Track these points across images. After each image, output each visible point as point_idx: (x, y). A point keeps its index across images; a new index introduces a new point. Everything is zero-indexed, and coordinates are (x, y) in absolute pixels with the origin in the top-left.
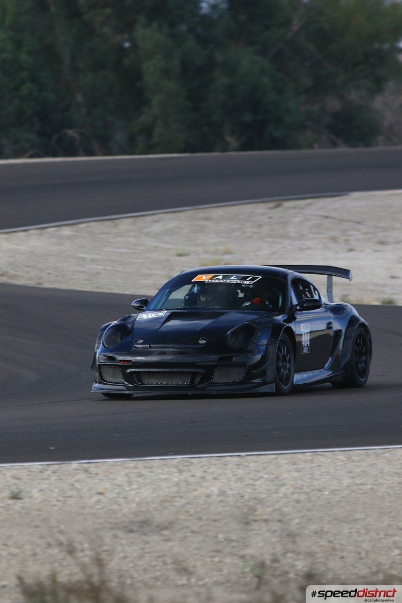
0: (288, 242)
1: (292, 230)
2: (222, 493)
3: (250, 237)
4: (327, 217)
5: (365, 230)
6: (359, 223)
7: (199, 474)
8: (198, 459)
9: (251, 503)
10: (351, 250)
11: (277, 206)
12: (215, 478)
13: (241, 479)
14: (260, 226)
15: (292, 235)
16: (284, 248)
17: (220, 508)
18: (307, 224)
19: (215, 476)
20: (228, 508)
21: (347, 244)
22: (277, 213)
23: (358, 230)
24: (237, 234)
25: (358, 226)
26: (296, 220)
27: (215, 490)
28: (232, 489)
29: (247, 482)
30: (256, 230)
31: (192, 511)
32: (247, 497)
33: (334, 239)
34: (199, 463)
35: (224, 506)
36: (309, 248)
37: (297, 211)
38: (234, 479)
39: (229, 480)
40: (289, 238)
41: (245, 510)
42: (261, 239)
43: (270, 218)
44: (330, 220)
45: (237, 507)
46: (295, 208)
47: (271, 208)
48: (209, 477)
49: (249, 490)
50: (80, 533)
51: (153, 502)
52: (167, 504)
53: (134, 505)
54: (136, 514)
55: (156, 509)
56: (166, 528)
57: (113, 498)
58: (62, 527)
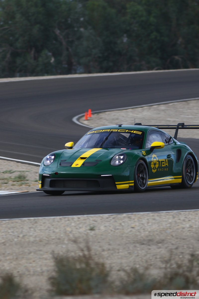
2: (191, 227)
7: (182, 218)
8: (184, 212)
12: (189, 220)
17: (188, 234)
20: (192, 233)
27: (188, 226)
28: (195, 225)
34: (183, 214)
35: (190, 233)
38: (198, 220)
39: (196, 221)
45: (196, 233)
48: (187, 220)
50: (119, 245)
51: (156, 231)
52: (163, 232)
53: (147, 232)
54: (147, 237)
55: (157, 234)
56: (160, 243)
57: (139, 229)
58: (111, 242)
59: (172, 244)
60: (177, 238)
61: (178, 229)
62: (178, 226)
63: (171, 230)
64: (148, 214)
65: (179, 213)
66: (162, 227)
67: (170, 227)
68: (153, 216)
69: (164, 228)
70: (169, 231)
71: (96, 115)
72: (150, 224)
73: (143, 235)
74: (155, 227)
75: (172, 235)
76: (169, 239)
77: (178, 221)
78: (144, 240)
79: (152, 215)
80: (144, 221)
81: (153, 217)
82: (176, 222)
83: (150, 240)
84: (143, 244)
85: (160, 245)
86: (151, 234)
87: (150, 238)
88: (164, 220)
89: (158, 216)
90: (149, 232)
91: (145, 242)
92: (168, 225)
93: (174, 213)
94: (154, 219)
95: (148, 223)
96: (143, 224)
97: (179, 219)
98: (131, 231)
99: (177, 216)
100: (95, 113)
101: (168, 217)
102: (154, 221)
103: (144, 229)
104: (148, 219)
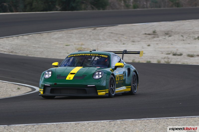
0: (101, 41)
1: (101, 37)
3: (88, 40)
4: (112, 33)
5: (126, 37)
6: (123, 35)
10: (124, 44)
11: (94, 29)
14: (90, 36)
15: (101, 39)
16: (101, 43)
18: (106, 35)
21: (121, 42)
22: (95, 31)
23: (123, 37)
24: (83, 38)
25: (123, 36)
26: (102, 34)
30: (89, 37)
33: (116, 40)
36: (109, 43)
37: (101, 31)
40: (101, 40)
42: (91, 40)
43: (93, 33)
44: (113, 34)
46: (101, 30)
47: (92, 30)
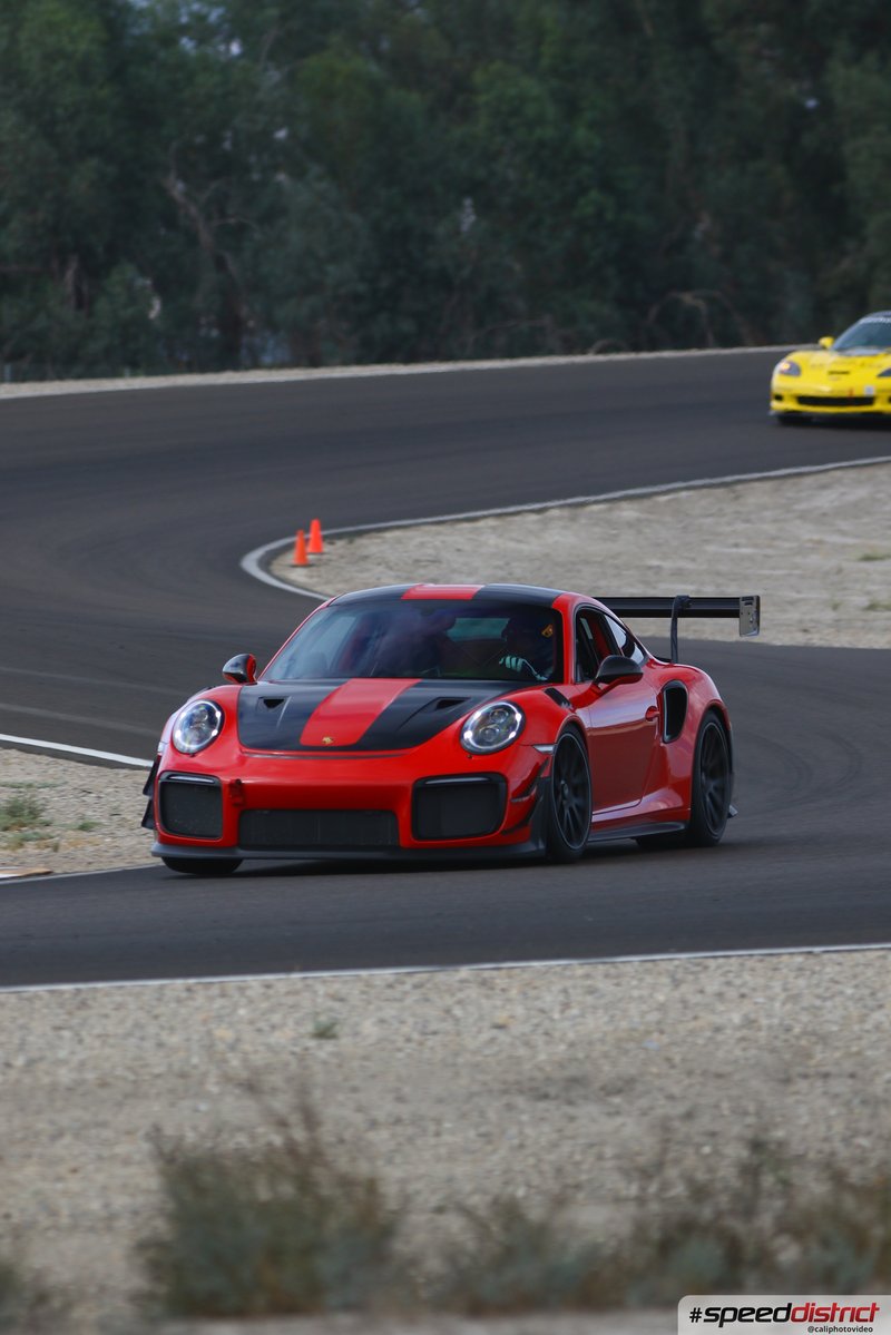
2: (749, 1023)
7: (713, 987)
8: (721, 961)
9: (803, 1042)
12: (743, 996)
13: (794, 998)
17: (738, 1052)
19: (744, 990)
20: (753, 1052)
27: (736, 1018)
28: (769, 1016)
29: (807, 1001)
31: (677, 1059)
32: (797, 1030)
34: (719, 967)
35: (744, 1049)
38: (783, 996)
39: (772, 999)
41: (787, 1056)
45: (773, 1051)
48: (732, 993)
49: (805, 1018)
50: (440, 1101)
51: (602, 1041)
52: (631, 1045)
53: (562, 1047)
54: (561, 1066)
55: (606, 1055)
56: (619, 1092)
57: (524, 1034)
58: (407, 1090)
59: (671, 1097)
60: (690, 1073)
61: (692, 1032)
62: (696, 1018)
63: (665, 1039)
64: (565, 967)
65: (698, 965)
66: (624, 1024)
67: (659, 1023)
68: (587, 976)
69: (634, 1030)
70: (655, 1041)
71: (340, 543)
72: (575, 1011)
73: (542, 1057)
74: (595, 1023)
75: (668, 1060)
76: (658, 1076)
77: (695, 999)
78: (548, 1079)
79: (580, 971)
80: (550, 999)
81: (589, 982)
82: (684, 1003)
83: (574, 1081)
84: (546, 1097)
85: (617, 1100)
86: (581, 1055)
87: (572, 1071)
88: (636, 993)
89: (607, 976)
90: (572, 1045)
91: (552, 1091)
92: (653, 1017)
93: (676, 963)
94: (591, 991)
95: (566, 1006)
96: (542, 1011)
97: (702, 992)
98: (492, 1040)
99: (691, 977)
100: (340, 536)
101: (649, 979)
102: (590, 999)
103: (547, 1034)
104: (565, 991)
